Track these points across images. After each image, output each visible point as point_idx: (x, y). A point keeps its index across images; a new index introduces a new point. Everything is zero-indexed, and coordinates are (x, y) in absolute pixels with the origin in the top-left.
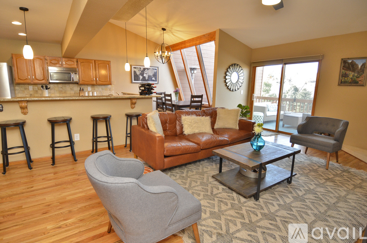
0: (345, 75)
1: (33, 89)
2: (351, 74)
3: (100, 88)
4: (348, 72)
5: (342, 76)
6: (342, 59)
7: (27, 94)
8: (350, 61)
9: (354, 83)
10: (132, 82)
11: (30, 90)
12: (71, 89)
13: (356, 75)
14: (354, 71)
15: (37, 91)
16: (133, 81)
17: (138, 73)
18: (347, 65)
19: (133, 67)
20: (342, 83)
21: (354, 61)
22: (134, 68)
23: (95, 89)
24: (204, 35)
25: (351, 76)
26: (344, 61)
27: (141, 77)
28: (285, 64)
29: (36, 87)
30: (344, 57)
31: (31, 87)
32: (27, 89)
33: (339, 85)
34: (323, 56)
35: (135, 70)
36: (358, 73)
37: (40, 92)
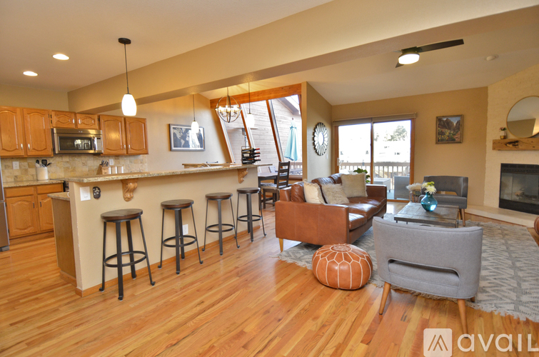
0: (442, 133)
1: (20, 166)
2: (447, 132)
3: (127, 161)
4: (444, 130)
5: (439, 134)
6: (437, 117)
7: (8, 177)
8: (445, 119)
9: (451, 140)
10: (171, 149)
11: (14, 168)
12: (84, 164)
13: (452, 132)
14: (449, 129)
15: (26, 170)
16: (173, 148)
17: (178, 136)
18: (442, 123)
19: (172, 127)
20: (439, 141)
21: (449, 118)
22: (174, 128)
23: (119, 163)
24: (282, 88)
25: (447, 134)
26: (439, 119)
27: (183, 142)
28: (374, 123)
29: (25, 164)
30: (439, 115)
31: (16, 164)
32: (9, 167)
33: (437, 143)
34: (417, 115)
35: (175, 131)
36: (454, 130)
37: (32, 171)
